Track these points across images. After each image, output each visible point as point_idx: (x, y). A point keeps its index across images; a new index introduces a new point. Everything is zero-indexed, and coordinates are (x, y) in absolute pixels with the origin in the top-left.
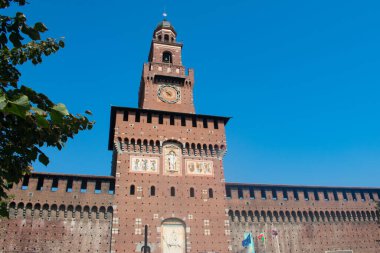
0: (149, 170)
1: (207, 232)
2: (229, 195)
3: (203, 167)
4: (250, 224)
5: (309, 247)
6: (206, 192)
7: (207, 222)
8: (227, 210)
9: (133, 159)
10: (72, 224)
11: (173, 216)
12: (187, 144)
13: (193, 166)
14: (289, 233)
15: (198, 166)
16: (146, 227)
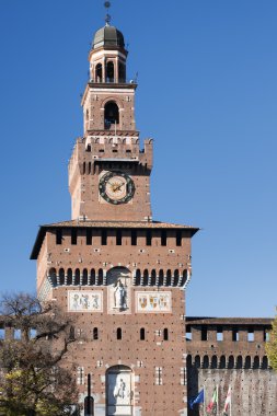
1: (159, 382)
3: (158, 301)
6: (159, 333)
7: (159, 369)
8: (185, 355)
9: (71, 295)
11: (119, 363)
12: (138, 272)
13: (145, 300)
14: (265, 383)
15: (151, 300)
16: (89, 376)
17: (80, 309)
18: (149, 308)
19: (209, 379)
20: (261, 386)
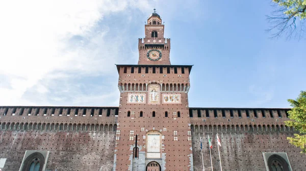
0: (139, 102)
1: (176, 139)
2: (191, 115)
3: (174, 98)
4: (206, 134)
5: (250, 149)
6: (175, 114)
7: (175, 132)
8: (190, 125)
9: (130, 95)
10: (94, 135)
11: (154, 129)
12: (163, 85)
13: (167, 98)
14: (235, 139)
15: (171, 98)
16: (137, 136)
17: (134, 102)
18: (169, 102)
19: (204, 138)
20: (233, 141)
